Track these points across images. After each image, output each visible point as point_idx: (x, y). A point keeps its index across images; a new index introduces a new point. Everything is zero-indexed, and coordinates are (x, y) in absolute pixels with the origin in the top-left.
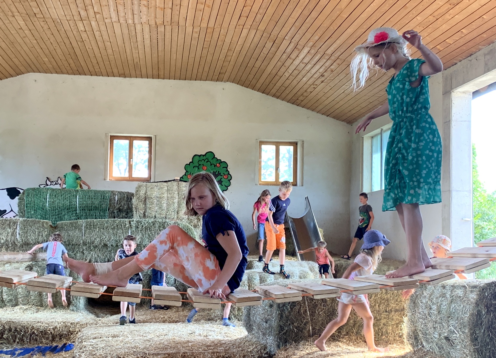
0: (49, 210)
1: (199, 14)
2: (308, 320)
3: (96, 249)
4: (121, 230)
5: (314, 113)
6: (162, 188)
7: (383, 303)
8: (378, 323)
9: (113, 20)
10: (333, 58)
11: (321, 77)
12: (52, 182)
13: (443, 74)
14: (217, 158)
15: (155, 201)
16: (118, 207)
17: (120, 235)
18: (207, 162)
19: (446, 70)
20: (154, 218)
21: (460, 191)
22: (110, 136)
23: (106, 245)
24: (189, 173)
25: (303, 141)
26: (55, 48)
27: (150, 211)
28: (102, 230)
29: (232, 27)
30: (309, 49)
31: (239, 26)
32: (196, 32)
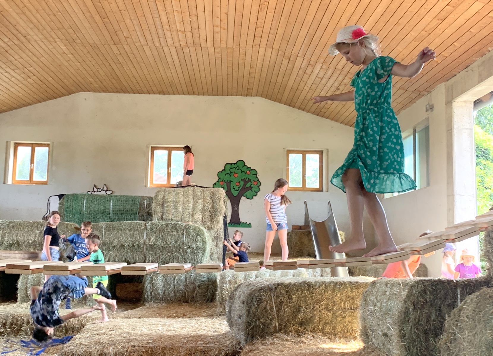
0: (86, 214)
1: (217, 36)
2: (274, 317)
3: (114, 249)
4: (137, 231)
5: (338, 124)
6: (178, 193)
7: (348, 301)
8: (343, 321)
9: (142, 43)
10: (344, 73)
11: (337, 90)
12: (99, 189)
13: (445, 85)
14: (247, 166)
15: (171, 204)
16: (147, 210)
17: (136, 236)
18: (238, 170)
19: (447, 81)
20: (171, 221)
21: (463, 195)
22: (152, 147)
23: (124, 245)
24: (221, 180)
25: (328, 150)
26: (98, 69)
27: (167, 214)
28: (120, 231)
29: (249, 47)
30: (321, 65)
31: (255, 45)
32: (218, 53)
